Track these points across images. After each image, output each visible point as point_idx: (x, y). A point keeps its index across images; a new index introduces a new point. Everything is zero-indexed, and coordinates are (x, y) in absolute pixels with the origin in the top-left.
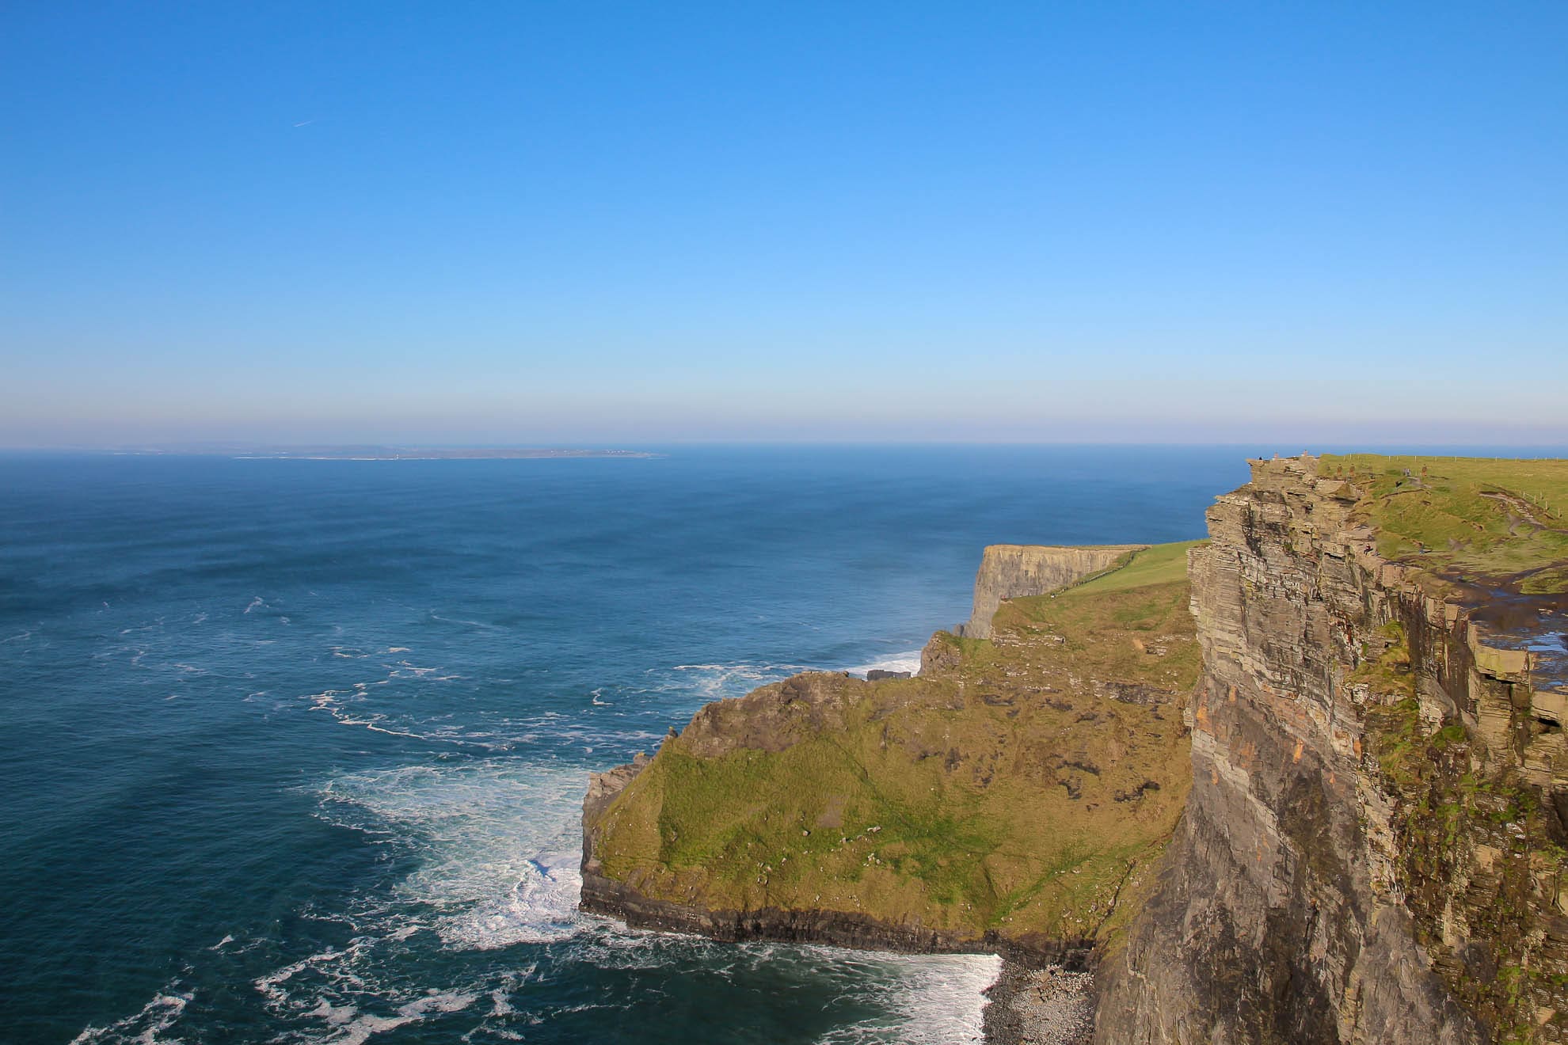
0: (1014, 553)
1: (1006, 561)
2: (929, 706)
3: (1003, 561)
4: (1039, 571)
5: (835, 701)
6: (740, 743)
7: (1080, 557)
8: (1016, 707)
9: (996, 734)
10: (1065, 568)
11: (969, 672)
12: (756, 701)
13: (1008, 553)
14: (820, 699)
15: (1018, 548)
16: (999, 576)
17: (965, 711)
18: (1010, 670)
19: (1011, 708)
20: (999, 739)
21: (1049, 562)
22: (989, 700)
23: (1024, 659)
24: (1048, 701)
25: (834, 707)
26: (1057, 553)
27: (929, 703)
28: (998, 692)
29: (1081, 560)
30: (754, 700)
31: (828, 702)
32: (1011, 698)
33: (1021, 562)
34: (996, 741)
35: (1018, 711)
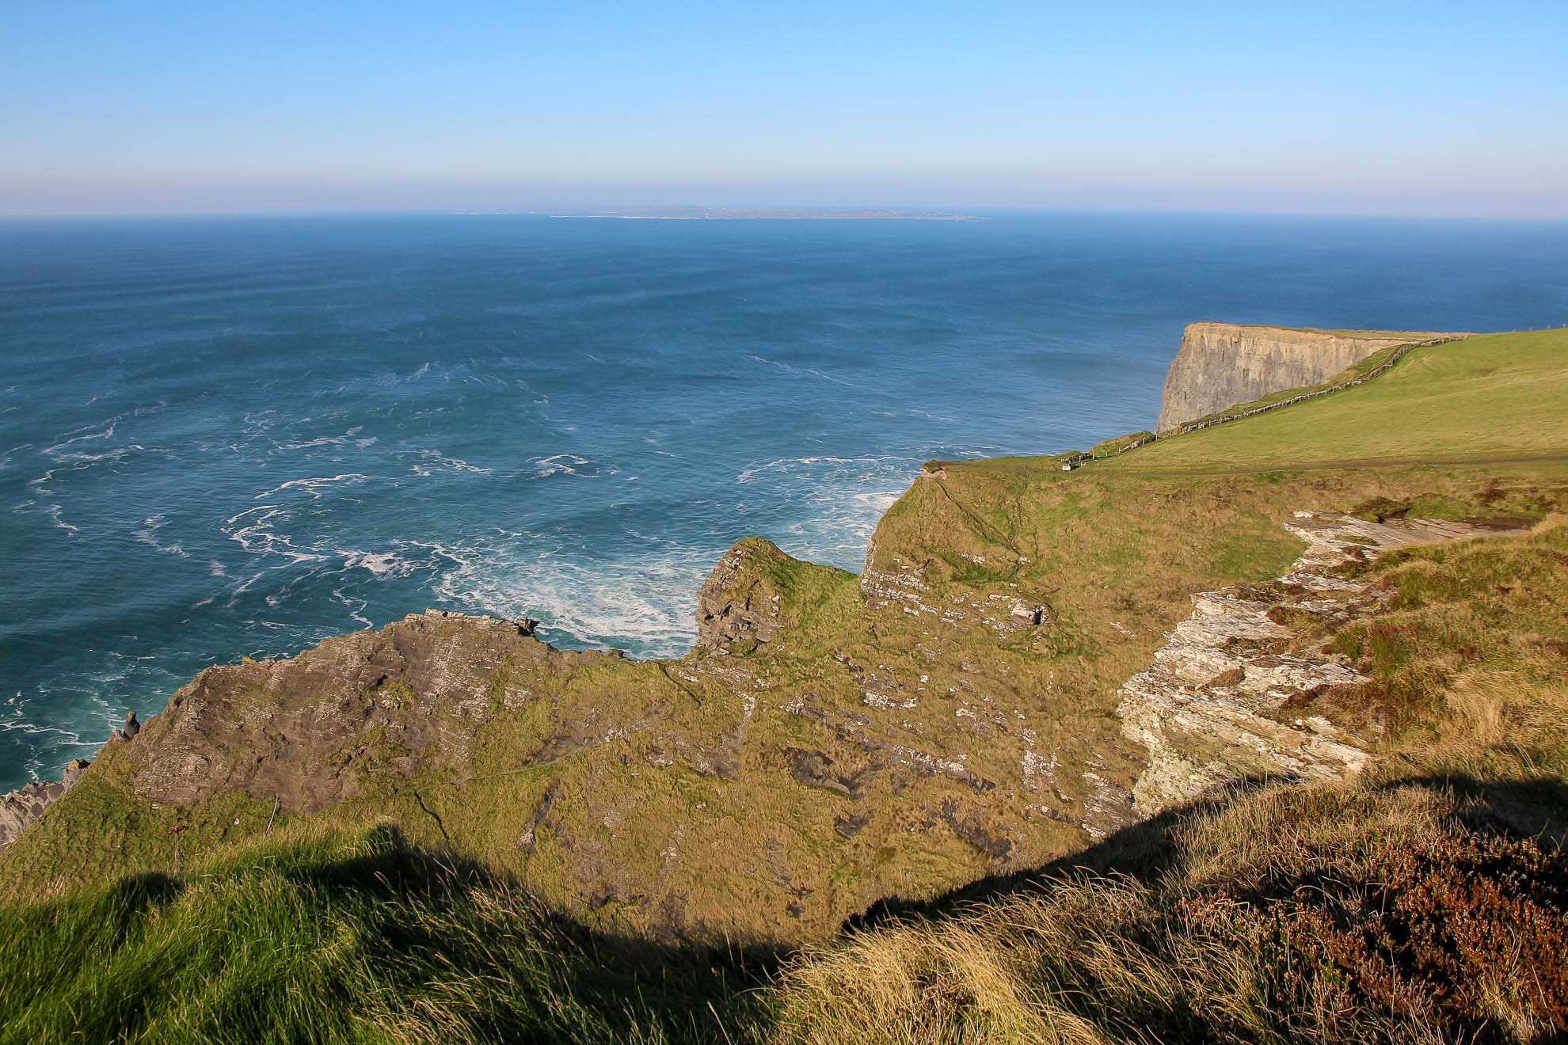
0: (1227, 338)
1: (1213, 353)
2: (656, 751)
3: (1208, 351)
4: (1268, 373)
5: (470, 697)
6: (236, 776)
7: (1337, 350)
8: (860, 808)
9: (787, 879)
10: (1311, 369)
11: (777, 670)
12: (313, 673)
13: (1216, 337)
14: (441, 684)
15: (1234, 328)
16: (1200, 375)
17: (737, 787)
18: (874, 686)
19: (848, 805)
20: (792, 898)
21: (1286, 356)
22: (802, 766)
23: (922, 661)
24: (949, 807)
25: (466, 711)
26: (1300, 341)
27: (661, 745)
28: (832, 747)
29: (1337, 357)
30: (308, 670)
31: (455, 696)
32: (856, 774)
33: (1236, 353)
34: (785, 899)
35: (863, 822)
